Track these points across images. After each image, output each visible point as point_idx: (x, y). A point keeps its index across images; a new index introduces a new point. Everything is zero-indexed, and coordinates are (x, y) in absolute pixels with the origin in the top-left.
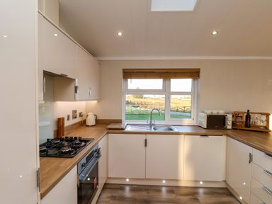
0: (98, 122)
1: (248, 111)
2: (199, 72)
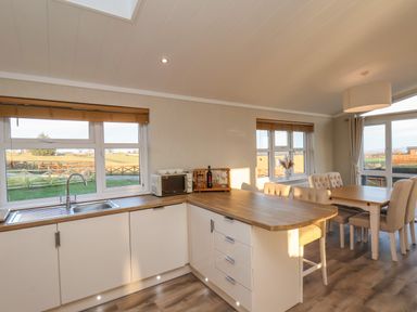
1: (209, 167)
2: (148, 114)
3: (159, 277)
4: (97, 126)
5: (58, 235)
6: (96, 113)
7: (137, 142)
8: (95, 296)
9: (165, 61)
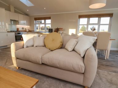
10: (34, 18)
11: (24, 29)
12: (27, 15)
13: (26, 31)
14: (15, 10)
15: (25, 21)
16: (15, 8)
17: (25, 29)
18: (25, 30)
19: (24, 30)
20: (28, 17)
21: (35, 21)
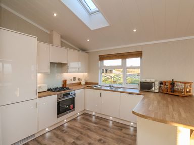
0: (87, 83)
1: (173, 80)
2: (142, 54)
3: (132, 124)
4: (124, 61)
5: (101, 93)
6: (124, 56)
7: (139, 66)
8: (110, 117)
9: (135, 30)
10: (99, 56)
11: (77, 79)
12: (83, 50)
13: (80, 84)
14: (61, 41)
15: (80, 63)
16: (61, 37)
17: (79, 79)
18: (79, 81)
19: (77, 81)
20: (86, 54)
21: (99, 62)
